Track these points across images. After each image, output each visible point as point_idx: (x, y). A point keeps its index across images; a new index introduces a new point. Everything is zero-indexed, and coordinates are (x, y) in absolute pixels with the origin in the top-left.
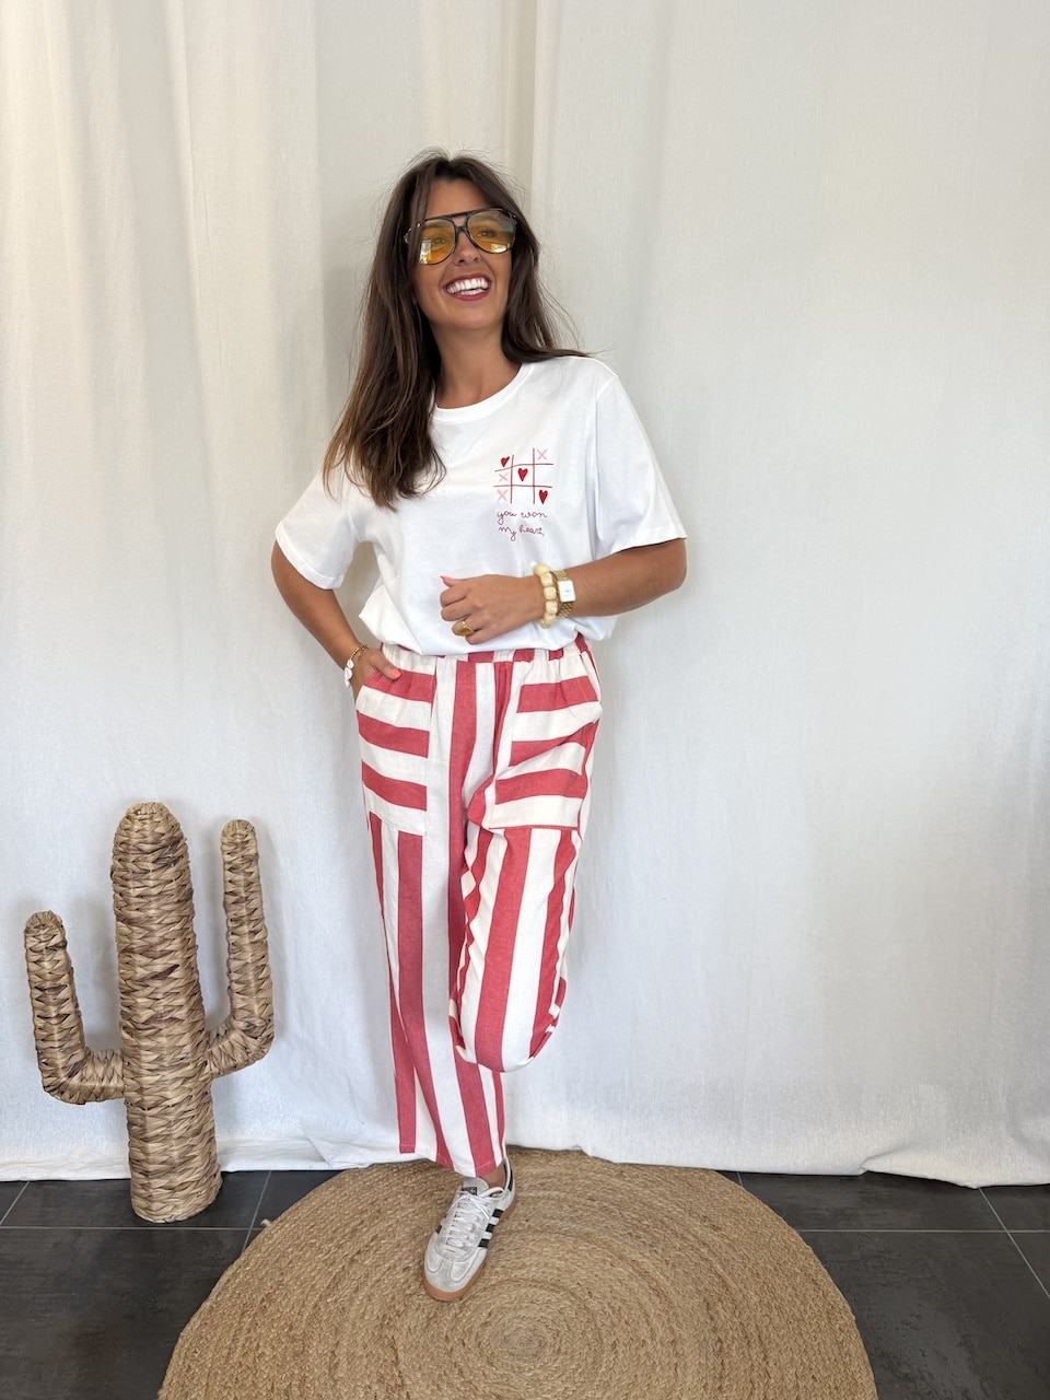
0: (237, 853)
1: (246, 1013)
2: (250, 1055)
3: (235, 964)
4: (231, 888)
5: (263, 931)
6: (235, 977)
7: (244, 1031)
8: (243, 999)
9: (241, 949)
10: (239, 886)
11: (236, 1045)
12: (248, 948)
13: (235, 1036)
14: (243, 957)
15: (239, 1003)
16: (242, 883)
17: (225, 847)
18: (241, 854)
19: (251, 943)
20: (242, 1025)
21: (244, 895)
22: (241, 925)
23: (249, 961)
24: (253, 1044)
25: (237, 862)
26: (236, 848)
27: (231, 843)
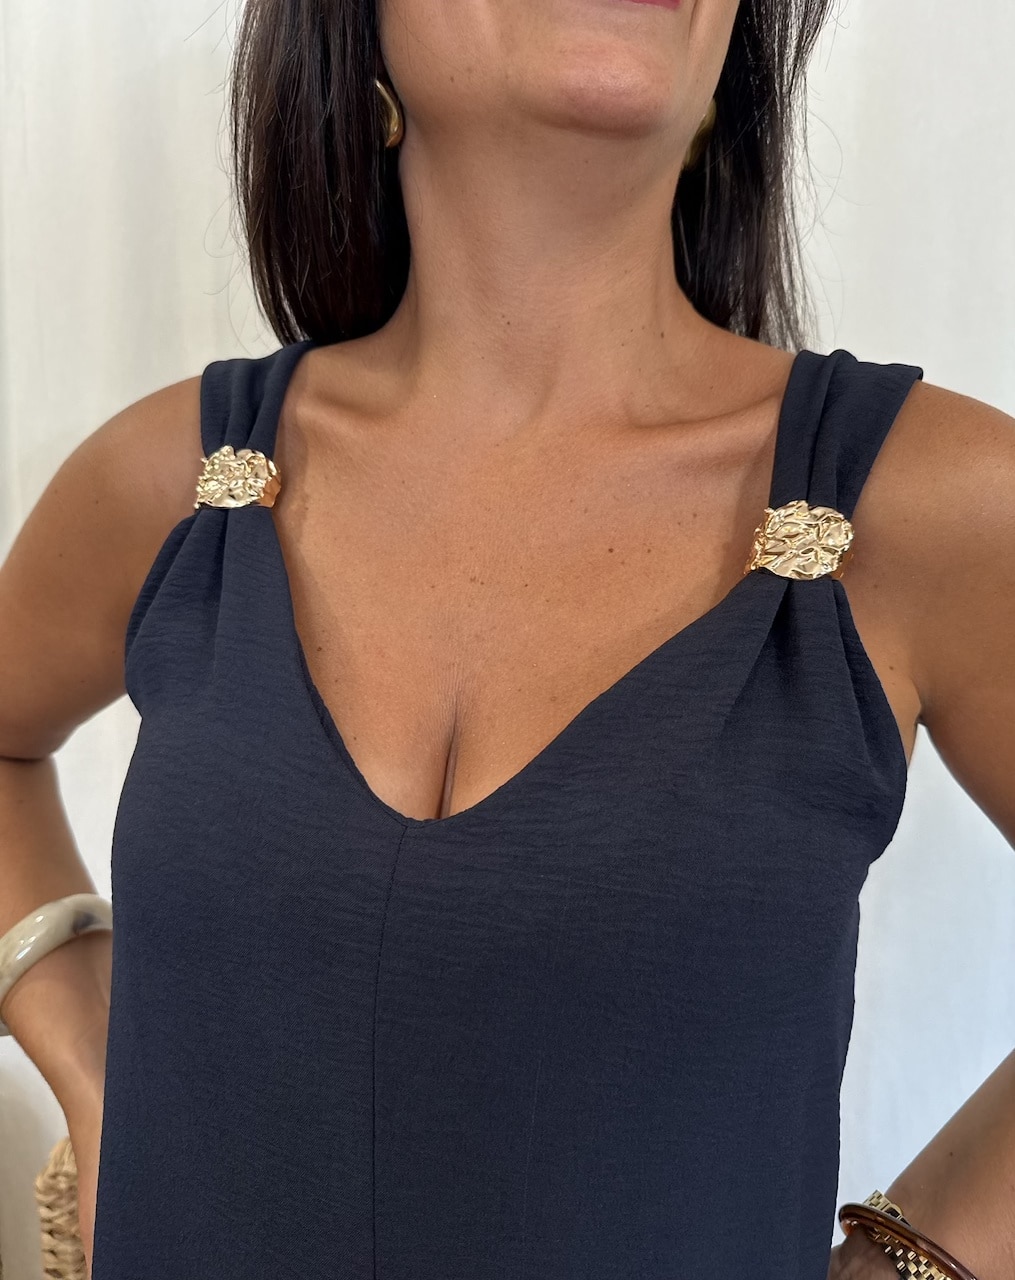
0: (60, 1207)
17: (40, 1197)
26: (60, 1198)
27: (50, 1189)
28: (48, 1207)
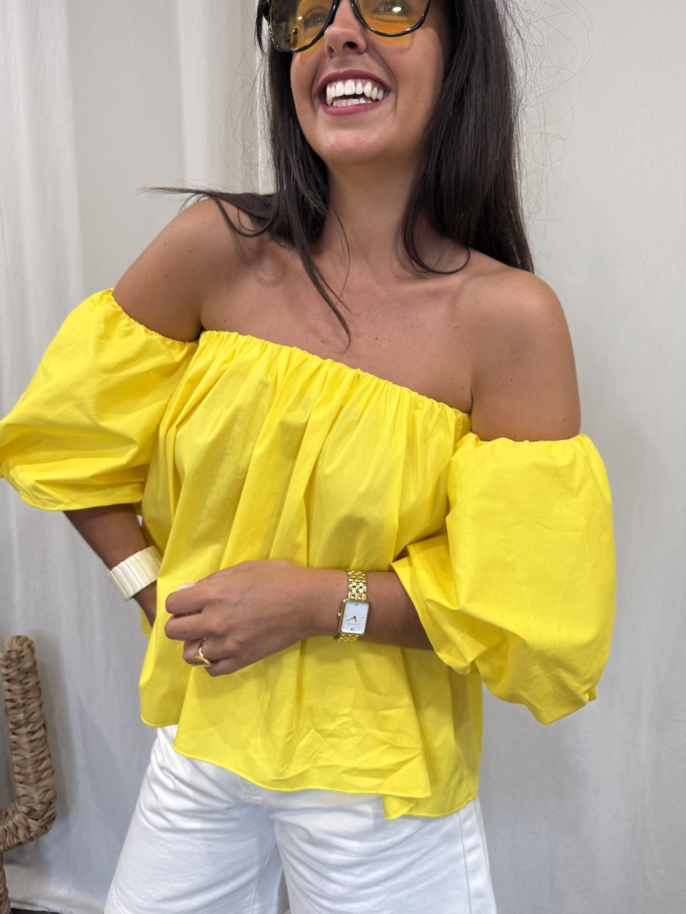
0: (12, 667)
1: (26, 799)
2: (32, 834)
3: (15, 759)
4: (8, 696)
5: (43, 730)
6: (17, 769)
7: (26, 814)
8: (24, 788)
9: (20, 747)
10: (16, 694)
11: (19, 825)
12: (26, 747)
13: (17, 817)
14: (23, 753)
15: (21, 790)
16: (18, 692)
18: (17, 667)
19: (31, 741)
20: (24, 809)
21: (20, 701)
22: (20, 727)
23: (28, 756)
24: (34, 825)
25: (13, 674)
26: (12, 663)
27: (7, 658)
28: (7, 667)
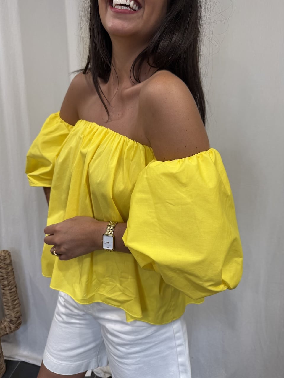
1: (9, 316)
2: (12, 330)
3: (4, 300)
5: (15, 288)
6: (5, 304)
7: (9, 322)
9: (6, 295)
10: (4, 273)
11: (7, 327)
12: (8, 295)
13: (5, 323)
14: (7, 297)
15: (7, 312)
18: (4, 263)
19: (10, 293)
20: (8, 320)
21: (6, 277)
26: (2, 261)
